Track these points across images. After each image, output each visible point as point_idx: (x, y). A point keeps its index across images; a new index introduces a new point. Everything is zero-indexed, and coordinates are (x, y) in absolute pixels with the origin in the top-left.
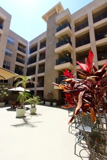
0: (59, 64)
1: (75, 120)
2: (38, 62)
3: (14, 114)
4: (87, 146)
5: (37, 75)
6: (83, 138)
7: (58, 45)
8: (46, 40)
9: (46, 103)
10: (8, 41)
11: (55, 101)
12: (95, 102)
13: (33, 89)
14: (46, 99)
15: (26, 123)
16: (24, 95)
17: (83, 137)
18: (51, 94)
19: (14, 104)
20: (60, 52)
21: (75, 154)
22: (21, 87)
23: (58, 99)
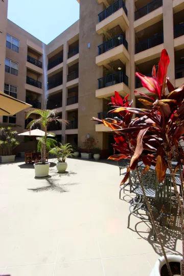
0: (104, 87)
1: (130, 180)
2: (66, 84)
3: (31, 172)
4: (147, 217)
5: (66, 108)
6: (142, 207)
7: (102, 50)
8: (78, 40)
9: (83, 155)
10: (9, 45)
11: (97, 151)
12: (165, 147)
13: (59, 132)
14: (83, 149)
15: (52, 185)
16: (45, 142)
17: (142, 204)
18: (91, 140)
19: (30, 158)
20: (105, 64)
21: (128, 228)
22: (40, 129)
23: (102, 149)
